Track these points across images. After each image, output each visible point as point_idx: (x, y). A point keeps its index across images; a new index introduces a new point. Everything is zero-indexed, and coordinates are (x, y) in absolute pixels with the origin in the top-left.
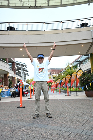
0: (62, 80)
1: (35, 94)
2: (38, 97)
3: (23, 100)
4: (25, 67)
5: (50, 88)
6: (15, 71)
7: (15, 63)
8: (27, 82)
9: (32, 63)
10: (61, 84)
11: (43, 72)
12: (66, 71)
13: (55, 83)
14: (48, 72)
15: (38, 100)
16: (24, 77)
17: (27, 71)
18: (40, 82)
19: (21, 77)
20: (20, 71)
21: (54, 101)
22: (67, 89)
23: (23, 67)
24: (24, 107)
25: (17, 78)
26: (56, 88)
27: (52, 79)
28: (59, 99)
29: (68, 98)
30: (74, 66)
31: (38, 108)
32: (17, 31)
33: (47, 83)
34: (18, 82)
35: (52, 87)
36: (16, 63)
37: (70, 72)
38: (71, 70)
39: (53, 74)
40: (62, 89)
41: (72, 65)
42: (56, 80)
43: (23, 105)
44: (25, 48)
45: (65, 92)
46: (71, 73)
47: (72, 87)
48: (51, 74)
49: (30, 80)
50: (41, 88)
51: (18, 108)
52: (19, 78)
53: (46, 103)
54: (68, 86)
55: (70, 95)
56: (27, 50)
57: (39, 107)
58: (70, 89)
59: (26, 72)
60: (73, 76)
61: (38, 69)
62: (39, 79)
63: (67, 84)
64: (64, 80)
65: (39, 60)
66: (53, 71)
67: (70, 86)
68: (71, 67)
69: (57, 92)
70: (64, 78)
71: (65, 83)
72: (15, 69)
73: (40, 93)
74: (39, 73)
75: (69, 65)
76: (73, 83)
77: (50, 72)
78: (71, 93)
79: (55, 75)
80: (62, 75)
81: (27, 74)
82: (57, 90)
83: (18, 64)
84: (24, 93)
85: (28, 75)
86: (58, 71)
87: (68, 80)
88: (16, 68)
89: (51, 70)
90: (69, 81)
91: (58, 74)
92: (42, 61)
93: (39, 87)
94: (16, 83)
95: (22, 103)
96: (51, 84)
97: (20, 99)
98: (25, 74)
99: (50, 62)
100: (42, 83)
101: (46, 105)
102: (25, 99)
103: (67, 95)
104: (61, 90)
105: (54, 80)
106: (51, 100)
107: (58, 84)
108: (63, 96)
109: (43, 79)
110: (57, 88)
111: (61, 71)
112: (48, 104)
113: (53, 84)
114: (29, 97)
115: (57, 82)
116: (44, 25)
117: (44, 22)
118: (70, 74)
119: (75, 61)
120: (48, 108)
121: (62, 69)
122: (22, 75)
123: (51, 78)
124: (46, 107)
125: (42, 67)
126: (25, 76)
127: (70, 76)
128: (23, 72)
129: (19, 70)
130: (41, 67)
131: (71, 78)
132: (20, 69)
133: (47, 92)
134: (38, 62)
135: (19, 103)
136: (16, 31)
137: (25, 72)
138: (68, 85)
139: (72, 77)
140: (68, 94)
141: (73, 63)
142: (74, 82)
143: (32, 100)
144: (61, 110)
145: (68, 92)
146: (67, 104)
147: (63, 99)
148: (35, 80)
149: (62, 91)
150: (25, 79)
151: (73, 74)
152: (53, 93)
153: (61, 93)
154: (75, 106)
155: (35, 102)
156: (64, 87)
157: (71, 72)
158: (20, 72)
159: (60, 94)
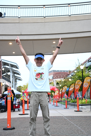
0: (69, 87)
1: (29, 109)
2: (35, 115)
3: (11, 117)
4: (16, 68)
5: (52, 98)
6: (1, 73)
7: (1, 62)
8: (19, 89)
9: (27, 65)
10: (68, 93)
11: (42, 78)
12: (76, 75)
13: (59, 92)
14: (49, 75)
15: (33, 120)
16: (14, 82)
17: (18, 74)
18: (38, 94)
19: (9, 83)
20: (9, 74)
21: (57, 120)
22: (77, 101)
23: (13, 69)
24: (14, 128)
25: (3, 84)
26: (60, 99)
27: (55, 86)
28: (65, 117)
29: (78, 115)
30: (87, 67)
31: (34, 132)
32: (5, 17)
33: (47, 94)
34: (6, 89)
35: (54, 97)
36: (3, 62)
37: (81, 76)
38: (82, 73)
39: (56, 78)
40: (69, 100)
41: (84, 66)
42: (61, 88)
43: (11, 124)
44: (18, 43)
45: (74, 105)
46: (83, 78)
47: (84, 99)
48: (53, 79)
49: (23, 87)
50: (38, 102)
51: (4, 129)
52: (7, 83)
53: (45, 123)
54: (77, 97)
55: (81, 110)
56: (21, 46)
57: (34, 129)
58: (81, 101)
59: (18, 76)
60: (86, 82)
61: (35, 75)
62: (36, 88)
63: (77, 95)
64: (72, 88)
65: (37, 61)
66: (57, 74)
67: (81, 97)
68: (82, 69)
69: (62, 105)
70: (73, 85)
71: (74, 92)
72: (1, 72)
73: (36, 109)
74: (37, 79)
75: (79, 66)
76: (86, 93)
77: (52, 76)
78: (83, 107)
79: (58, 80)
80: (70, 80)
81: (18, 78)
82: (61, 101)
83: (5, 64)
84: (14, 106)
85: (20, 80)
86: (63, 74)
87: (78, 87)
88: (3, 69)
89: (53, 73)
90: (79, 89)
91: (64, 79)
92: (41, 63)
93: (36, 100)
94: (3, 92)
95: (10, 122)
96: (53, 93)
97: (7, 116)
98: (16, 79)
99: (52, 64)
100: (40, 94)
101: (45, 127)
102: (15, 115)
103: (77, 110)
104: (67, 102)
105: (57, 86)
106: (54, 117)
107: (64, 93)
108: (70, 112)
109: (42, 88)
110: (62, 99)
111: (69, 75)
112: (48, 126)
113: (57, 92)
114: (21, 113)
115: (62, 91)
116: (44, 9)
117: (44, 6)
118: (81, 79)
119: (89, 60)
120: (49, 131)
121: (70, 71)
122: (11, 80)
123: (53, 84)
124: (45, 130)
125: (41, 72)
126: (16, 81)
127: (81, 83)
128: (13, 76)
129: (7, 72)
130: (39, 71)
131: (82, 84)
132: (9, 71)
133: (47, 108)
134: (36, 65)
135: (7, 122)
136: (3, 17)
137: (16, 75)
138: (79, 96)
139: (84, 84)
140: (78, 108)
141: (85, 62)
142: (88, 90)
143: (25, 118)
144: (68, 134)
145: (78, 106)
146: (77, 125)
147: (71, 117)
148: (29, 90)
149: (69, 104)
150: (15, 85)
151: (85, 80)
152: (57, 106)
153: (68, 106)
154: (88, 128)
155: (30, 122)
156: (72, 98)
157: (83, 75)
158: (9, 76)
159: (66, 108)
